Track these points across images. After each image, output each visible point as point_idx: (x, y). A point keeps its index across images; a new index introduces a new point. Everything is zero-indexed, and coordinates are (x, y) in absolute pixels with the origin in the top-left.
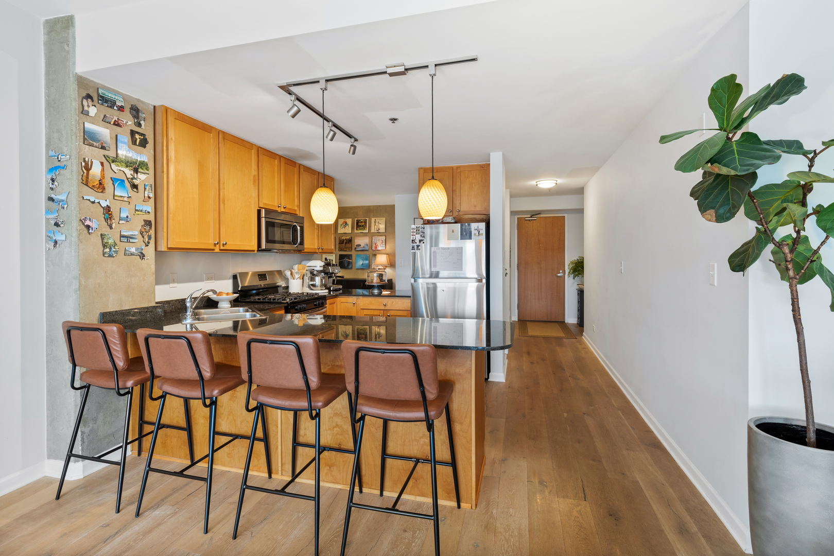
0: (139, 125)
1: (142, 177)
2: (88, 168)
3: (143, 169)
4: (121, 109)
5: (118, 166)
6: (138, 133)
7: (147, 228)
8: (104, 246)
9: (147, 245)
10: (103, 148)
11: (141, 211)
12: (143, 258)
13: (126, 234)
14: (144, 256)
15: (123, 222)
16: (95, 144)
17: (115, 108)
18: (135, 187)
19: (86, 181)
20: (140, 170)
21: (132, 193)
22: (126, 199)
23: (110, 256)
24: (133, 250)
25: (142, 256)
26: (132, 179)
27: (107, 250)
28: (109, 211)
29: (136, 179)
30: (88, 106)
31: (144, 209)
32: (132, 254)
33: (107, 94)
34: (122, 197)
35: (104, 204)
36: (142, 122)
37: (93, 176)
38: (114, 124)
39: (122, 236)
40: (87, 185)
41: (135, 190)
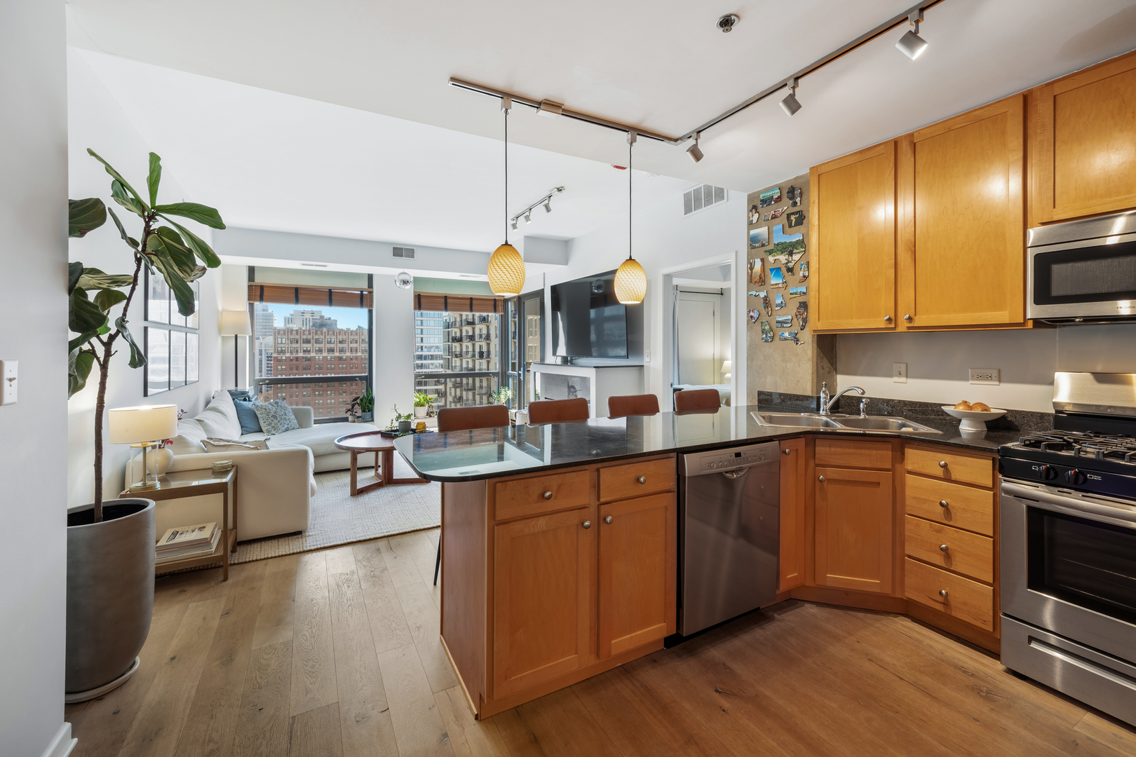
0: (795, 204)
1: (796, 257)
2: (751, 269)
3: (797, 249)
4: (779, 199)
5: (774, 256)
6: (793, 214)
7: (802, 310)
8: (763, 331)
9: (801, 329)
10: (763, 245)
11: (796, 293)
12: (797, 344)
13: (780, 319)
14: (798, 340)
15: (779, 308)
16: (757, 245)
17: (773, 202)
18: (790, 270)
19: (750, 279)
20: (795, 251)
21: (788, 275)
22: (780, 286)
23: (766, 341)
24: (786, 335)
25: (797, 340)
26: (787, 263)
27: (764, 336)
28: (766, 300)
29: (791, 262)
30: (753, 216)
31: (799, 291)
32: (786, 339)
33: (766, 194)
34: (776, 284)
35: (762, 295)
36: (798, 200)
37: (756, 273)
38: (772, 218)
39: (777, 322)
40: (751, 282)
41: (790, 273)
